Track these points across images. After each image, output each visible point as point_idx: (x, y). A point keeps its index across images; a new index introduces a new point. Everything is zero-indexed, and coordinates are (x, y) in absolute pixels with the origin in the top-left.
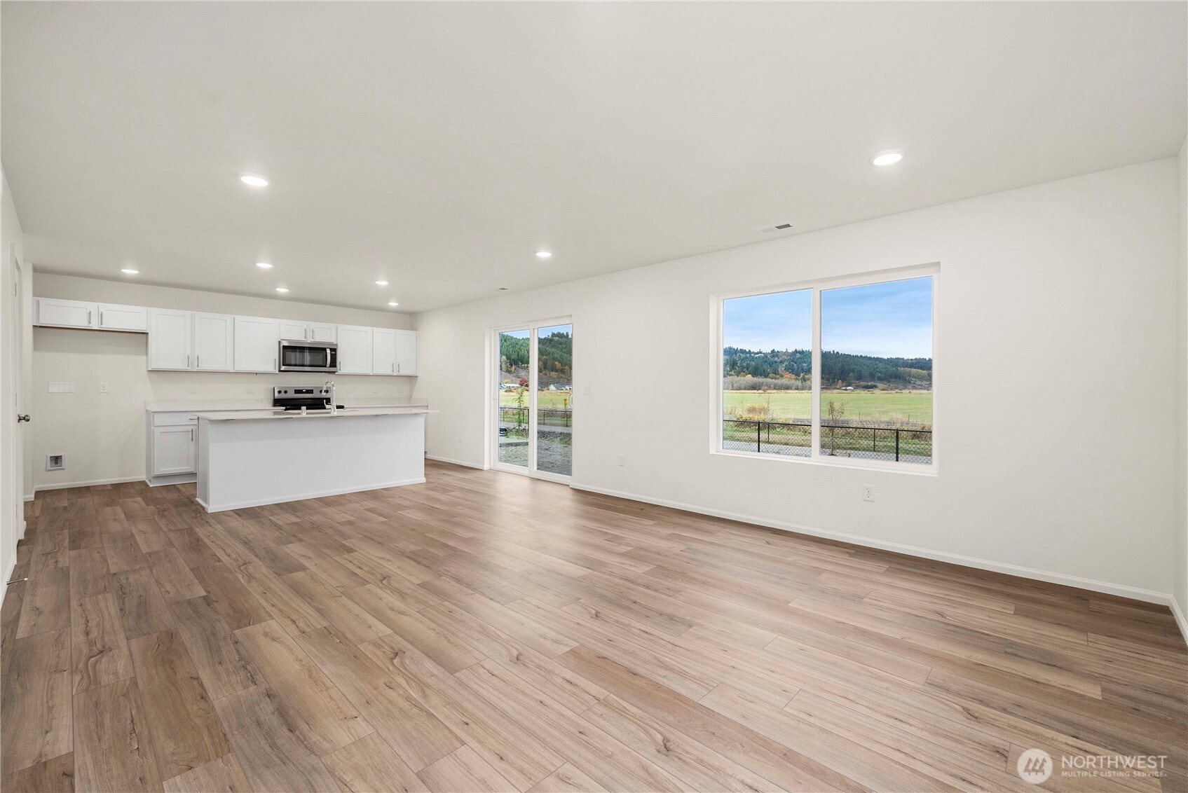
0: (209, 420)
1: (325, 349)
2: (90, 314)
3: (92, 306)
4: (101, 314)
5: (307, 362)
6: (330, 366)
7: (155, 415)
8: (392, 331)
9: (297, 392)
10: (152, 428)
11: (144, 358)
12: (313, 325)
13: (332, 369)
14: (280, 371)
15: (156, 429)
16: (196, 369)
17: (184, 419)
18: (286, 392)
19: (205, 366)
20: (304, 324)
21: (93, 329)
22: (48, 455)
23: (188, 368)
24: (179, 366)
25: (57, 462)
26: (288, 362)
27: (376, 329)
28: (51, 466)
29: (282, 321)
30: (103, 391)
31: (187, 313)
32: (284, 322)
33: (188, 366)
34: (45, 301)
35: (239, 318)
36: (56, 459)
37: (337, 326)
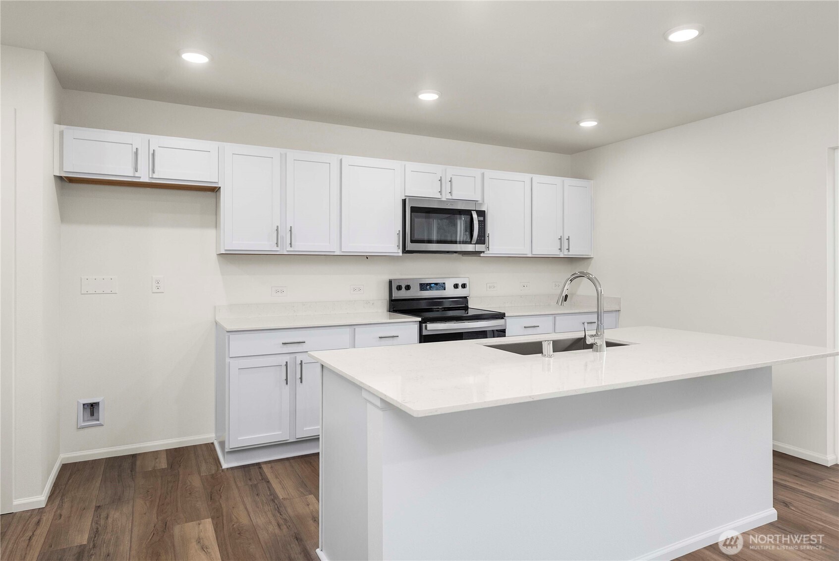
0: (381, 399)
1: (468, 213)
2: (136, 153)
3: (137, 140)
4: (153, 155)
5: (435, 237)
6: (478, 242)
7: (232, 336)
8: (558, 180)
9: (424, 287)
10: (228, 360)
11: (212, 232)
12: (451, 171)
13: (479, 248)
14: (405, 251)
15: (232, 361)
16: (286, 250)
17: (273, 343)
18: (408, 288)
19: (301, 246)
20: (438, 169)
21: (141, 180)
22: (80, 401)
23: (278, 249)
24: (266, 244)
25: (92, 414)
26: (416, 237)
27: (537, 178)
28: (84, 421)
29: (408, 164)
30: (158, 291)
31: (275, 152)
32: (411, 166)
33: (278, 246)
34: (72, 133)
35: (348, 159)
36: (92, 408)
37: (483, 174)
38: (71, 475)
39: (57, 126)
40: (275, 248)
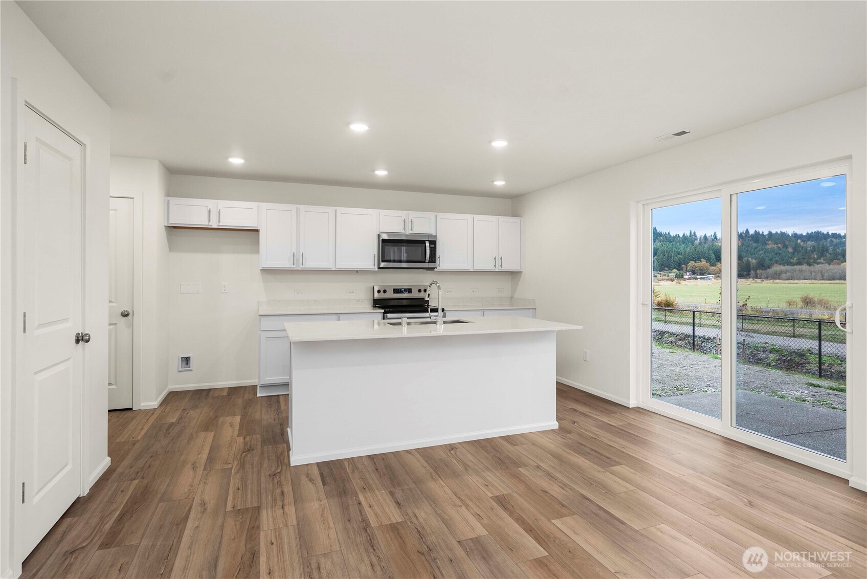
1: (423, 242)
2: (209, 211)
3: (210, 203)
4: (219, 212)
5: (404, 258)
6: (430, 262)
7: (262, 318)
8: (495, 218)
9: (396, 291)
11: (255, 256)
12: (412, 214)
13: (431, 265)
14: (379, 268)
15: (261, 333)
16: (300, 267)
18: (385, 291)
19: (310, 264)
20: (403, 214)
21: (213, 227)
22: (179, 355)
23: (294, 266)
24: (286, 264)
25: (187, 364)
26: (386, 258)
27: (477, 217)
28: (182, 368)
29: (382, 211)
30: (224, 292)
31: (293, 207)
32: (383, 212)
33: (294, 265)
34: (174, 201)
35: (340, 210)
36: (186, 360)
37: (436, 215)
38: (173, 397)
39: (166, 197)
40: (293, 266)
